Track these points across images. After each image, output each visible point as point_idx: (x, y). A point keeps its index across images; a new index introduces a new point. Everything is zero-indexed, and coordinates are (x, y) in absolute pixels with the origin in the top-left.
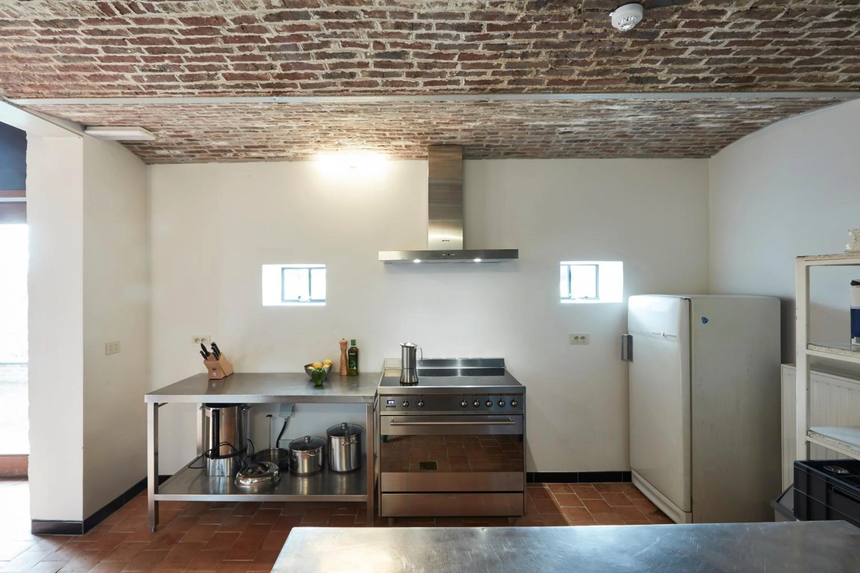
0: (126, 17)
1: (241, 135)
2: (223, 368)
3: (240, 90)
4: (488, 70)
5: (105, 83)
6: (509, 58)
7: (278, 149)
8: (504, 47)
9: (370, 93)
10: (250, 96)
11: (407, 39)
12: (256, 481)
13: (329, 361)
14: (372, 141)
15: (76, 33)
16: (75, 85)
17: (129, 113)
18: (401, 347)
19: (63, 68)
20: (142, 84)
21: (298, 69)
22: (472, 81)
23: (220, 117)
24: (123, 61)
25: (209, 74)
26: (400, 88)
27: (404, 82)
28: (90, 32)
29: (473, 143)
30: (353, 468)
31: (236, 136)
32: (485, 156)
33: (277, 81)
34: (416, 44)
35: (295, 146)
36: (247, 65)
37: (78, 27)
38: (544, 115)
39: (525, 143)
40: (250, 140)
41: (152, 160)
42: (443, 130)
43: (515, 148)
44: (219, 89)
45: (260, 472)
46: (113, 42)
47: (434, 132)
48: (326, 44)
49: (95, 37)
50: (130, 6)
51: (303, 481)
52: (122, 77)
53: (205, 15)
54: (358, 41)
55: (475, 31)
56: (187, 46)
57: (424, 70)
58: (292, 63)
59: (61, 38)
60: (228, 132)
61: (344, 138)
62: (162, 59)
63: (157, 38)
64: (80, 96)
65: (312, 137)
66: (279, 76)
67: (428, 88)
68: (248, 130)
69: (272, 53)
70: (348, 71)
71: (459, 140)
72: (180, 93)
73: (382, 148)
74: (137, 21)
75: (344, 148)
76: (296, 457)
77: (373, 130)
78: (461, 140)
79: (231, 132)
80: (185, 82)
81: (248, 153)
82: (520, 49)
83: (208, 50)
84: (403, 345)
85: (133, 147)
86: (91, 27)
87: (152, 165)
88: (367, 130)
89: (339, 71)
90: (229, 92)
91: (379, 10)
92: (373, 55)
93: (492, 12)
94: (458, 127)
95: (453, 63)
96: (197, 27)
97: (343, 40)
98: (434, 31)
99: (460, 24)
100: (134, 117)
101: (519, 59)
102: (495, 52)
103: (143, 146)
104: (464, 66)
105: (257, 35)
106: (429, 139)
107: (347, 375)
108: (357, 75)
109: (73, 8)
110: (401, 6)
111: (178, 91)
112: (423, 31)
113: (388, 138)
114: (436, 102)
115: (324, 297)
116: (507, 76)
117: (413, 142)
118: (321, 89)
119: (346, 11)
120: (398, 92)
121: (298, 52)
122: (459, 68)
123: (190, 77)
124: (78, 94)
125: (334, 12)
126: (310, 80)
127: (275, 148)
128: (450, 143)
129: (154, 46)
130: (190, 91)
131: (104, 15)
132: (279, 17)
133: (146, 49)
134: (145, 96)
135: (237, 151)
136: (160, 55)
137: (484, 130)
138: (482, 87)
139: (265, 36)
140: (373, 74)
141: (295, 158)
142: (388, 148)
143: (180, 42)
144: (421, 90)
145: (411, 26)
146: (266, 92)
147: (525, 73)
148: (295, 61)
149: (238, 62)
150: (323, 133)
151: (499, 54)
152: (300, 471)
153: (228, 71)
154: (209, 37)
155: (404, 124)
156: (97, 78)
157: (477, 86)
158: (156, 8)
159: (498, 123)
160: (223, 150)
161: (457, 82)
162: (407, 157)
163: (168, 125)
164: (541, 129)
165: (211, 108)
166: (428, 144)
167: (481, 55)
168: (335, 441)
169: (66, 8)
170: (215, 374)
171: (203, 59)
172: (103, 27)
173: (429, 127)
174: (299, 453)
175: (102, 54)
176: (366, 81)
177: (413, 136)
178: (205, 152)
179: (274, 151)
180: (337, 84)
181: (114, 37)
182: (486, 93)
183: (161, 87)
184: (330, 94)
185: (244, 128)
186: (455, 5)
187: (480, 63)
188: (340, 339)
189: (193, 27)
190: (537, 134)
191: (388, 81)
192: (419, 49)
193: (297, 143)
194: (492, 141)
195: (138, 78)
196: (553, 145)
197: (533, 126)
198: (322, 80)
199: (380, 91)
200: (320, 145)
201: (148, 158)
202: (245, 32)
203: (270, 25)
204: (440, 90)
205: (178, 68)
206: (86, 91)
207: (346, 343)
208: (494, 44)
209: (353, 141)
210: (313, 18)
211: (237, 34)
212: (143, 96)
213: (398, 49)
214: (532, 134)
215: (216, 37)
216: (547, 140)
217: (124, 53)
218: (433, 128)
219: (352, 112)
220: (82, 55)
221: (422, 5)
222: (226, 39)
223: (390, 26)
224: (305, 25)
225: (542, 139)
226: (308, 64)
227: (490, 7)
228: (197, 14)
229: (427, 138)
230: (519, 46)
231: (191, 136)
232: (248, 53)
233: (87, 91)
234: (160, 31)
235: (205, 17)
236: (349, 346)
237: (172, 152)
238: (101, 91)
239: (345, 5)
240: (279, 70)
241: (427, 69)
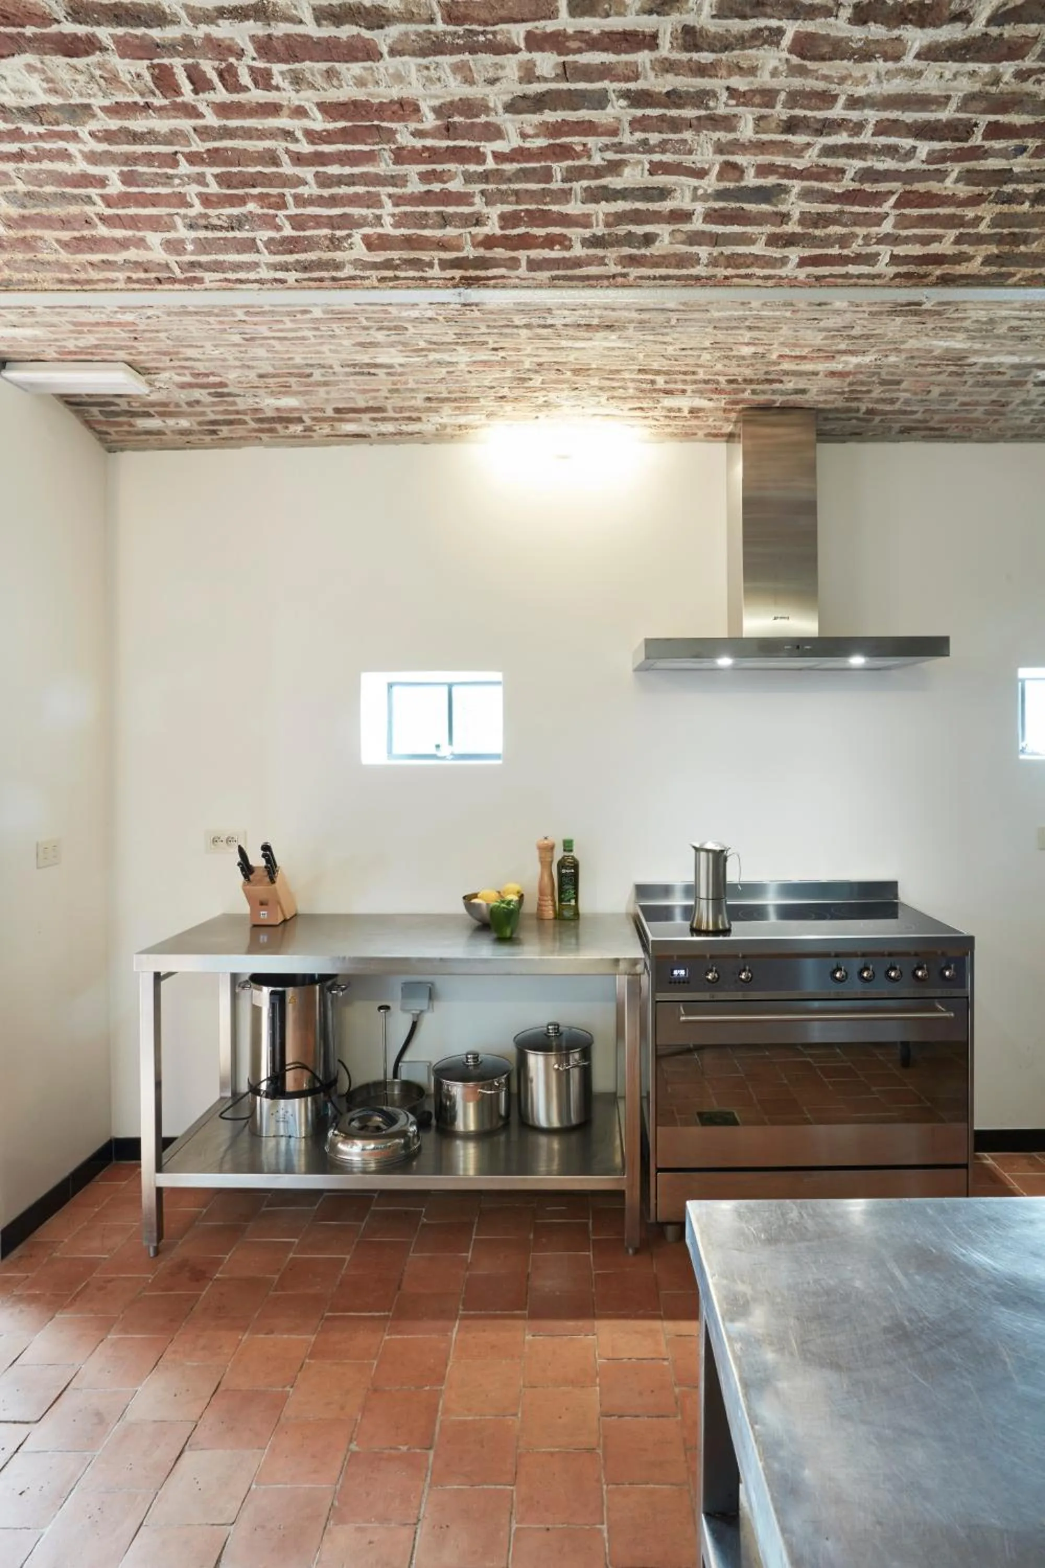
0: (202, 102)
1: (336, 383)
2: (282, 901)
3: (389, 273)
4: (949, 231)
5: (97, 257)
6: (1003, 203)
7: (407, 414)
8: (1005, 176)
9: (674, 282)
10: (409, 288)
11: (798, 157)
12: (372, 1146)
13: (516, 887)
14: (621, 398)
15: (74, 136)
16: (31, 261)
17: (117, 330)
18: (693, 851)
19: (16, 222)
20: (179, 259)
21: (531, 226)
22: (907, 256)
23: (313, 340)
24: (154, 205)
25: (333, 235)
26: (743, 271)
27: (757, 256)
28: (109, 136)
29: (840, 403)
30: (574, 1120)
31: (326, 384)
32: (857, 435)
33: (481, 252)
34: (815, 170)
35: (447, 408)
36: (426, 214)
37: (84, 124)
38: (1024, 338)
39: (953, 406)
40: (353, 394)
41: (123, 441)
42: (786, 373)
43: (928, 416)
44: (346, 271)
45: (378, 1128)
46: (149, 158)
47: (763, 377)
48: (614, 167)
49: (115, 149)
50: (221, 75)
51: (465, 1149)
52: (141, 243)
53: (379, 96)
54: (687, 160)
55: (955, 139)
56: (306, 169)
57: (811, 230)
58: (527, 211)
59: (36, 148)
60: (310, 375)
61: (562, 390)
62: (242, 201)
63: (251, 149)
64: (31, 287)
65: (493, 387)
66: (489, 242)
67: (802, 274)
68: (357, 370)
69: (491, 187)
70: (640, 230)
71: (813, 397)
72: (256, 281)
73: (638, 413)
74: (223, 109)
75: (555, 412)
76: (450, 1097)
77: (631, 371)
78: (817, 398)
79: (317, 375)
80: (275, 254)
81: (337, 424)
82: (1036, 181)
83: (351, 180)
84: (697, 845)
85: (88, 412)
86: (114, 124)
87: (119, 454)
88: (618, 371)
89: (622, 230)
90: (362, 278)
91: (767, 87)
92: (709, 195)
93: (1013, 93)
94: (822, 367)
95: (879, 214)
96: (350, 124)
97: (657, 157)
98: (866, 138)
99: (929, 122)
100: (124, 339)
101: (1027, 204)
102: (978, 190)
103: (113, 408)
104: (902, 222)
105: (473, 144)
106: (747, 395)
107: (555, 918)
108: (660, 239)
109: (92, 77)
110: (817, 79)
111: (252, 276)
112: (842, 138)
113: (660, 390)
114: (810, 304)
115: (498, 748)
116: (985, 246)
117: (710, 400)
118: (569, 272)
119: (691, 90)
120: (735, 280)
121: (547, 186)
122: (887, 227)
123: (290, 243)
124: (30, 282)
125: (665, 91)
126: (552, 249)
127: (401, 412)
128: (791, 404)
129: (235, 170)
130: (280, 275)
131: (154, 94)
132: (538, 103)
133: (216, 176)
134: (177, 286)
135: (314, 419)
136: (240, 192)
137: (874, 374)
138: (922, 270)
139: (488, 148)
140: (695, 238)
141: (440, 436)
142: (651, 414)
143: (298, 159)
144: (787, 277)
145: (818, 126)
146: (445, 279)
147: (1026, 239)
148: (533, 207)
149: (408, 209)
150: (520, 379)
151: (986, 193)
152: (460, 1126)
153: (380, 230)
154: (366, 148)
155: (708, 357)
156: (83, 244)
157: (912, 268)
158: (277, 80)
159: (912, 357)
160: (285, 419)
161: (871, 259)
162: (686, 434)
163: (187, 359)
164: (999, 373)
165: (308, 316)
166: (741, 406)
167: (947, 196)
168: (536, 1061)
169: (78, 77)
170: (264, 915)
171: (333, 201)
172: (139, 124)
173: (757, 366)
174: (457, 1089)
175: (116, 187)
176: (675, 255)
177: (715, 386)
178: (245, 422)
179: (397, 419)
180: (607, 261)
181: (154, 149)
182: (927, 285)
183: (217, 267)
184: (587, 283)
185: (348, 366)
186: (937, 77)
187: (938, 215)
188: (538, 839)
189: (341, 124)
190: (987, 384)
191: (722, 253)
192: (816, 180)
193: (455, 400)
194: (883, 401)
195: (174, 246)
196: (1013, 411)
197: (986, 365)
198: (578, 251)
199: (698, 278)
200: (501, 407)
201: (114, 437)
202: (448, 138)
203: (513, 121)
204: (831, 276)
205: (269, 222)
206: (47, 276)
207: (552, 848)
208: (985, 171)
209: (577, 398)
210: (613, 107)
211: (429, 142)
212: (171, 287)
213: (771, 181)
214: (977, 384)
215: (380, 150)
216: (1003, 400)
217: (164, 185)
218: (765, 369)
219: (609, 327)
220: (68, 190)
221: (865, 77)
222: (401, 156)
223: (773, 125)
224: (590, 121)
225: (994, 397)
226: (560, 214)
227: (1013, 80)
228: (359, 94)
229: (743, 391)
230: (1036, 176)
231: (225, 385)
232: (436, 187)
233: (49, 275)
234: (262, 135)
235: (377, 101)
236: (559, 854)
237: (171, 422)
238: (82, 276)
239: (695, 76)
240: (493, 228)
241: (816, 228)
